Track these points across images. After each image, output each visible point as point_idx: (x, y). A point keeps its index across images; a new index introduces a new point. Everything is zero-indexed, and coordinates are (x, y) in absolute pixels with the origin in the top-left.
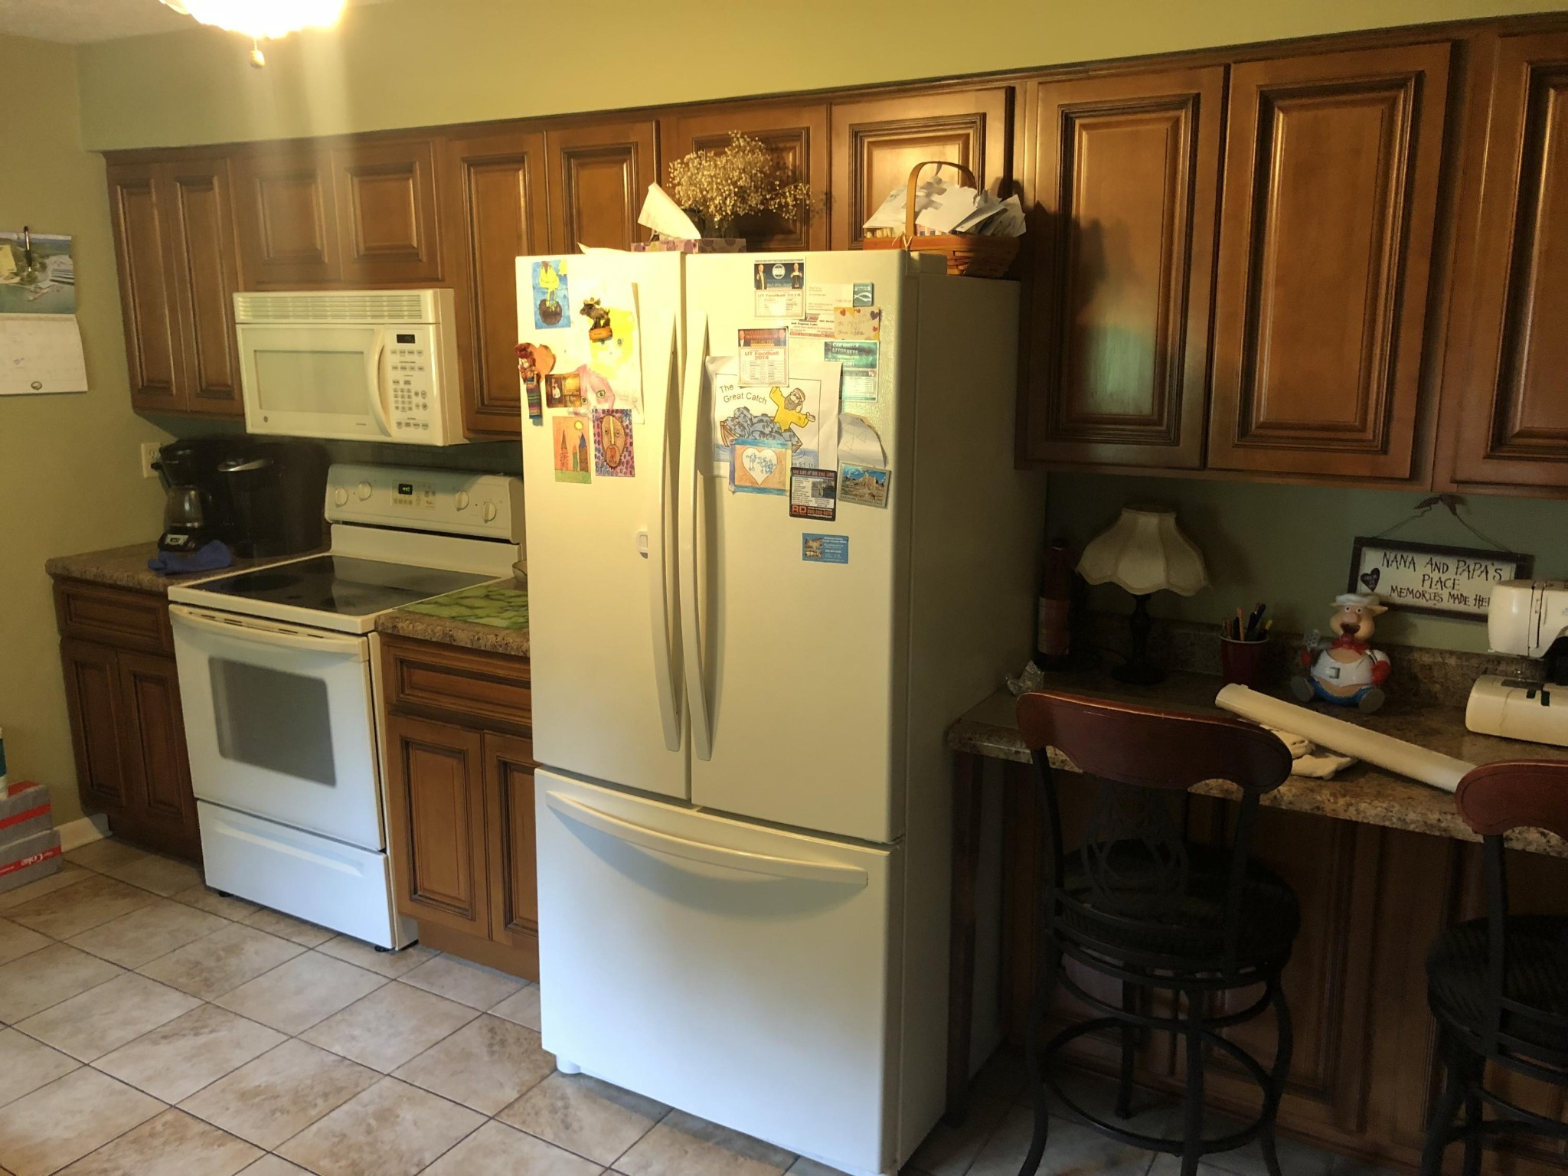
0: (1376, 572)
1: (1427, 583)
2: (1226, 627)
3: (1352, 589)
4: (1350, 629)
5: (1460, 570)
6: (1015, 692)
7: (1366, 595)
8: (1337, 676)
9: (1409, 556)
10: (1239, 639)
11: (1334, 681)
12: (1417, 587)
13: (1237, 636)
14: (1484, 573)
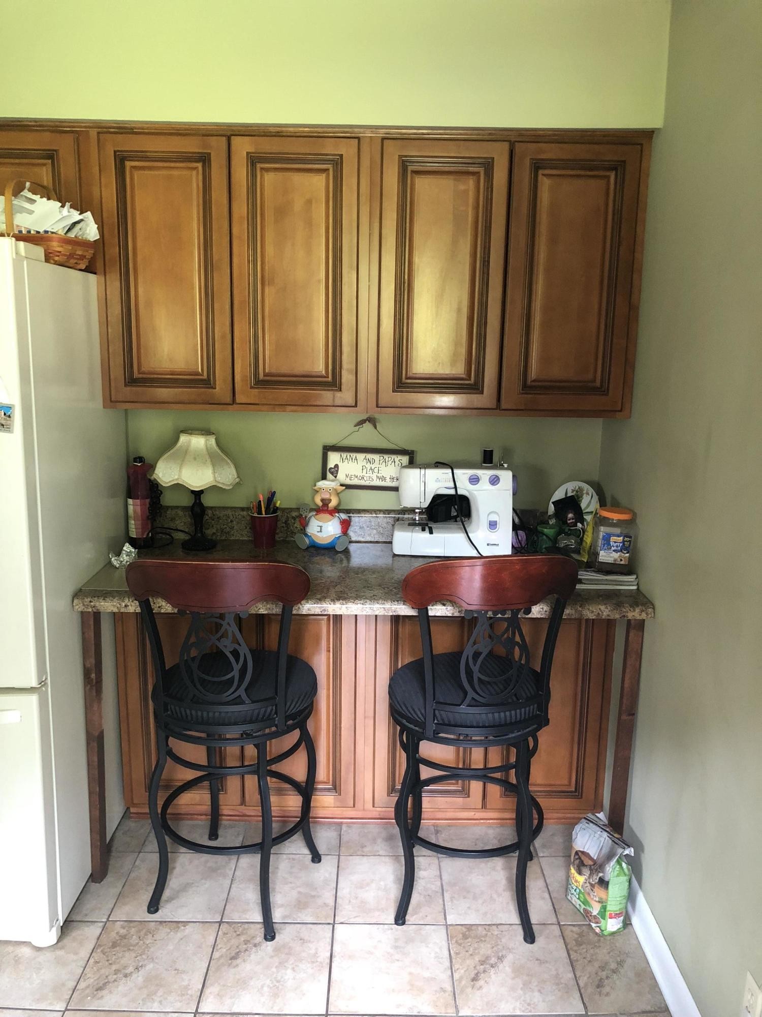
0: (337, 466)
1: (365, 471)
2: (253, 508)
3: (324, 477)
4: (326, 502)
5: (381, 461)
6: (117, 566)
7: (332, 481)
8: (321, 531)
9: (354, 455)
10: (262, 514)
11: (319, 534)
12: (359, 474)
13: (260, 512)
14: (393, 463)
